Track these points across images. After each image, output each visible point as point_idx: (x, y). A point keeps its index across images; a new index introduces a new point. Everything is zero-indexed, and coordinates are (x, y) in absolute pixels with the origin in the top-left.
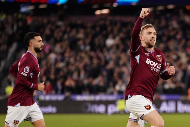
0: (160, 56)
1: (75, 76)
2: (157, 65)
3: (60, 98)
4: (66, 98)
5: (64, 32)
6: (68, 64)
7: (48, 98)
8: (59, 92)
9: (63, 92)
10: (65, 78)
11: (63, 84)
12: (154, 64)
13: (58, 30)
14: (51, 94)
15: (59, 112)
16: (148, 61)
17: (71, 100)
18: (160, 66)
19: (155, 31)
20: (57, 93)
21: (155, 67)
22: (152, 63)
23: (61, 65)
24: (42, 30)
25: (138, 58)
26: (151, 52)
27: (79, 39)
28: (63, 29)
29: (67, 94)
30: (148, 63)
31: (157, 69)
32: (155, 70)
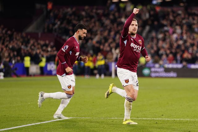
0: (141, 40)
1: (190, 50)
2: (138, 47)
3: (180, 66)
4: (184, 67)
5: (183, 19)
6: (185, 42)
7: (170, 66)
8: (179, 62)
9: (181, 62)
10: (183, 52)
11: (182, 56)
12: (136, 46)
13: (179, 17)
14: (173, 63)
15: (179, 76)
16: (132, 45)
17: (187, 68)
18: (141, 48)
19: (137, 24)
20: (177, 63)
21: (136, 49)
22: (135, 46)
23: (181, 42)
24: (167, 17)
25: (125, 42)
26: (134, 38)
27: (194, 24)
28: (183, 16)
29: (184, 63)
30: (132, 46)
31: (138, 50)
32: (137, 51)
